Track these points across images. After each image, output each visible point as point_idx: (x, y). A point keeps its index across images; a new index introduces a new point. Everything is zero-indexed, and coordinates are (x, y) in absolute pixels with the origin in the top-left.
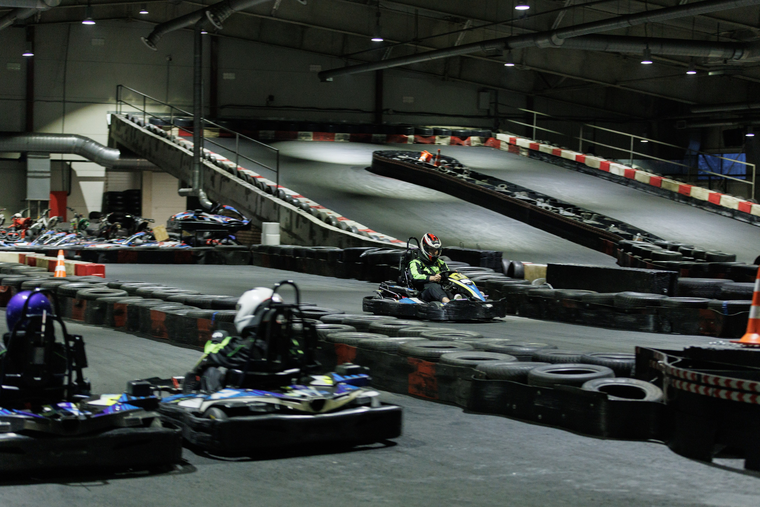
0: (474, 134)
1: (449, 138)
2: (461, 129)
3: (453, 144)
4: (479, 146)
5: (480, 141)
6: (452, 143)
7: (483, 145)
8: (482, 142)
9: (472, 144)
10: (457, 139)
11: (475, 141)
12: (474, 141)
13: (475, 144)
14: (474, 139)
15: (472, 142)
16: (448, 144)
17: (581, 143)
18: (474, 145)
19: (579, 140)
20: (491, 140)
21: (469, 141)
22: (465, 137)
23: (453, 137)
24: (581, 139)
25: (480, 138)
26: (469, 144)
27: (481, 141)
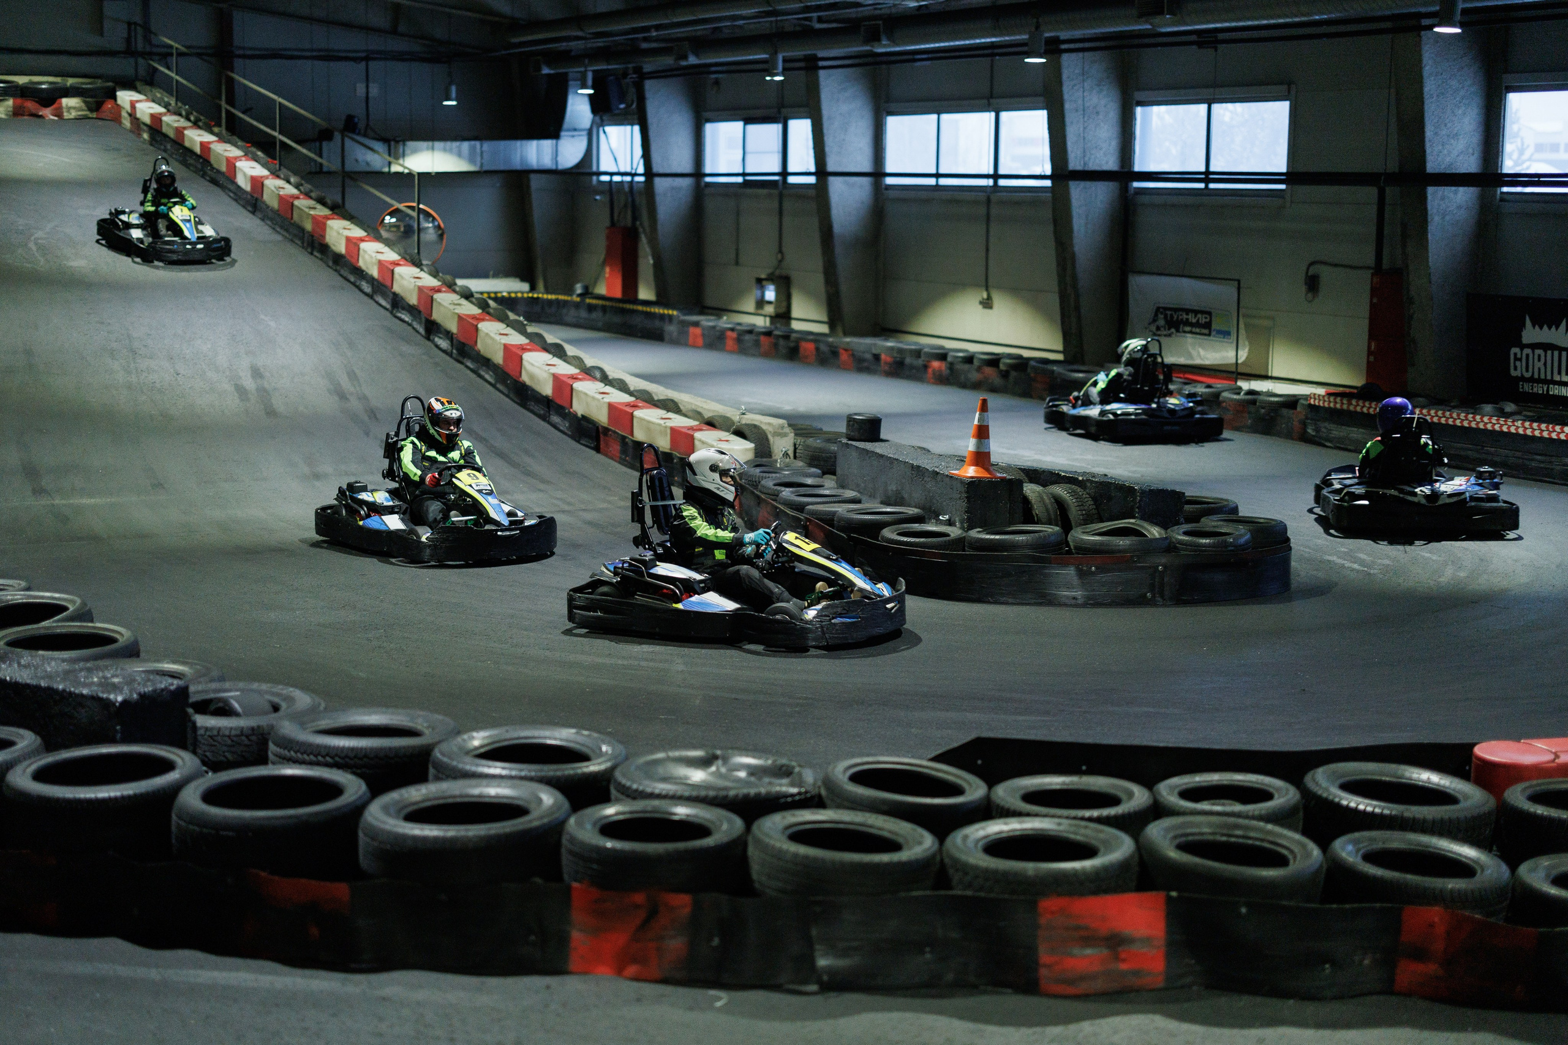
0: (68, 92)
1: (10, 102)
2: (44, 82)
3: (23, 115)
4: (86, 118)
5: (84, 107)
6: (17, 112)
7: (95, 116)
8: (90, 110)
9: (65, 114)
10: (30, 105)
11: (74, 108)
12: (69, 109)
13: (74, 114)
14: (70, 103)
15: (65, 110)
16: (7, 115)
17: (224, 115)
18: (72, 117)
19: (219, 107)
20: (109, 105)
21: (60, 108)
22: (50, 98)
23: (19, 101)
24: (223, 104)
25: (85, 102)
26: (59, 114)
27: (87, 106)
